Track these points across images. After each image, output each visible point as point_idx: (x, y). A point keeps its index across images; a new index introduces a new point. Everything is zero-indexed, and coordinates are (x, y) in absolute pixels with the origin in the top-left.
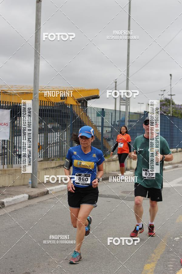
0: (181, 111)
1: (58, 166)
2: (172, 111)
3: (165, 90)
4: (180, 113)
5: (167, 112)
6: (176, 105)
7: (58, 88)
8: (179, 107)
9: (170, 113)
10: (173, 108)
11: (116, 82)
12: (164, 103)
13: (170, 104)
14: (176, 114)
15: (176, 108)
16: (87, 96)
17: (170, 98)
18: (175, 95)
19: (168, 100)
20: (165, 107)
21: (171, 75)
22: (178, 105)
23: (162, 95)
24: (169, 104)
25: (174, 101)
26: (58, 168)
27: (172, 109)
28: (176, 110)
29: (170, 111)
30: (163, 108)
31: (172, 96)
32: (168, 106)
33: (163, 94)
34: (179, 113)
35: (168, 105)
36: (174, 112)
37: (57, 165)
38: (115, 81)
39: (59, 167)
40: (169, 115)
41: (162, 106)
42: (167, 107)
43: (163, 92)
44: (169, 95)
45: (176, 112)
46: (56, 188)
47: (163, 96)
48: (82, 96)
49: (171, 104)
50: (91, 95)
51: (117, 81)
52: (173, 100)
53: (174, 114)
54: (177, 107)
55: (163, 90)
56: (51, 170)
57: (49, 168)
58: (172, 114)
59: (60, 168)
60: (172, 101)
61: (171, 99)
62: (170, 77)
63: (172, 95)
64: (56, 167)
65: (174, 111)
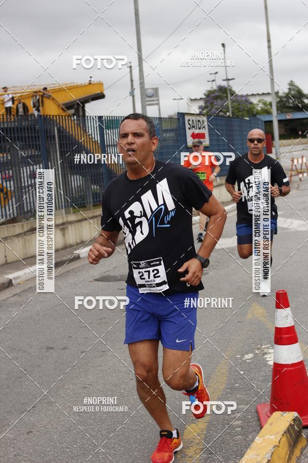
0: (247, 105)
1: (28, 231)
2: (232, 107)
3: (216, 73)
4: (246, 109)
5: (224, 110)
6: (237, 96)
7: (30, 87)
8: (244, 99)
9: (228, 111)
10: (234, 102)
11: (131, 67)
12: (217, 94)
13: (227, 97)
14: (239, 112)
15: (239, 102)
16: (83, 96)
17: (226, 86)
18: (234, 79)
19: (223, 89)
20: (219, 101)
21: (223, 45)
22: (242, 96)
23: (213, 81)
24: (225, 95)
25: (234, 89)
26: (27, 234)
27: (232, 104)
28: (239, 105)
29: (228, 108)
30: (216, 103)
31: (230, 82)
32: (225, 99)
33: (214, 79)
34: (244, 110)
35: (224, 97)
36: (235, 108)
37: (26, 229)
38: (129, 65)
39: (30, 233)
40: (228, 114)
41: (215, 101)
42: (223, 101)
43: (213, 75)
44: (224, 80)
45: (240, 108)
46: (25, 273)
47: (214, 83)
48: (73, 97)
49: (229, 96)
50: (90, 94)
51: (132, 65)
52: (231, 87)
53: (235, 111)
54: (239, 98)
55: (215, 72)
56: (16, 240)
57: (10, 237)
58: (233, 113)
59: (32, 233)
60: (231, 90)
61: (229, 86)
62: (222, 48)
63: (229, 80)
64: (25, 233)
65: (235, 105)
